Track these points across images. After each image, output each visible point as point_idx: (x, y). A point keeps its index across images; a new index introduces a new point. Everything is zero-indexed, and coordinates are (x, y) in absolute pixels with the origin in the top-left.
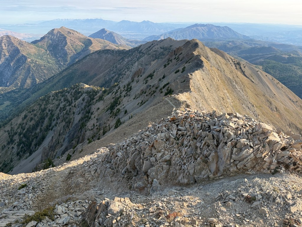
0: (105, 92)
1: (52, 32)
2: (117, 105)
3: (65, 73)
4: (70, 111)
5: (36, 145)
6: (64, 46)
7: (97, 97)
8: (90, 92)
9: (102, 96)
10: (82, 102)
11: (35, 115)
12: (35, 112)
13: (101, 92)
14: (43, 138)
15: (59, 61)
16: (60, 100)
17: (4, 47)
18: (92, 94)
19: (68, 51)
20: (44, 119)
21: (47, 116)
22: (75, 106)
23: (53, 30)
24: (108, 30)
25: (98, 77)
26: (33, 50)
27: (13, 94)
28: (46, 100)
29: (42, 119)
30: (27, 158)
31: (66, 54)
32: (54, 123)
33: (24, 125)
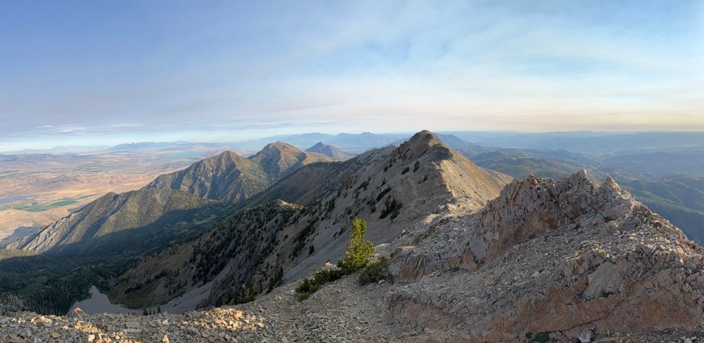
0: (303, 211)
1: (267, 148)
2: (310, 233)
3: (273, 189)
4: (258, 236)
5: (213, 273)
6: (277, 161)
7: (291, 219)
8: (286, 212)
9: (298, 217)
10: (274, 224)
11: (223, 234)
12: (224, 231)
13: (298, 212)
14: (223, 266)
15: (270, 177)
16: (252, 219)
17: (223, 162)
18: (287, 213)
19: (280, 166)
20: (231, 240)
21: (234, 237)
22: (265, 230)
23: (269, 145)
24: (325, 143)
25: (308, 194)
26: (248, 165)
27: (220, 207)
28: (239, 218)
29: (229, 240)
30: (199, 287)
31: (278, 169)
32: (239, 248)
33: (209, 244)
